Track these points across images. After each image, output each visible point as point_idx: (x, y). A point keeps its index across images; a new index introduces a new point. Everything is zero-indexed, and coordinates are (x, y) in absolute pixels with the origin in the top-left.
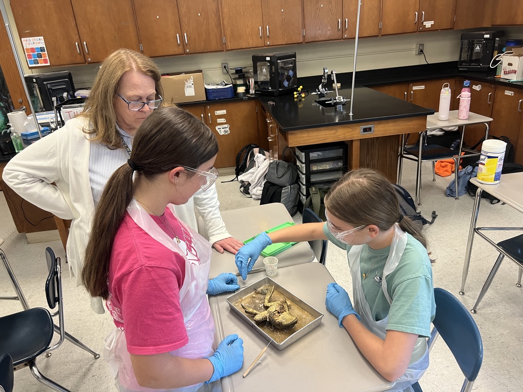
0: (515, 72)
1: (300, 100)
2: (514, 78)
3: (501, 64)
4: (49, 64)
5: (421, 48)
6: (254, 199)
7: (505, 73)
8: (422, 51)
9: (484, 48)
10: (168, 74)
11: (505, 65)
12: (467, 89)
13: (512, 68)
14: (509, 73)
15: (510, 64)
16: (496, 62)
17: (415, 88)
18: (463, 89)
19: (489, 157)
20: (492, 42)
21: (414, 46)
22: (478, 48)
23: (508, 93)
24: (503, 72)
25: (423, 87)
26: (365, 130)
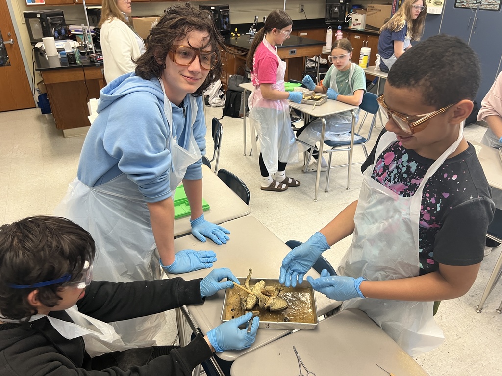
0: (360, 24)
1: (236, 39)
2: (359, 28)
3: (352, 19)
4: (44, 3)
5: (302, 7)
6: (213, 107)
7: (354, 25)
8: (303, 10)
9: (340, 9)
10: (137, 17)
11: (354, 20)
12: (340, 31)
13: (358, 22)
14: (357, 25)
15: (357, 20)
16: (348, 18)
17: (302, 34)
18: (338, 31)
19: (364, 55)
20: (345, 5)
21: (298, 6)
22: (336, 9)
23: (357, 37)
24: (352, 24)
25: (306, 34)
26: (292, 52)
